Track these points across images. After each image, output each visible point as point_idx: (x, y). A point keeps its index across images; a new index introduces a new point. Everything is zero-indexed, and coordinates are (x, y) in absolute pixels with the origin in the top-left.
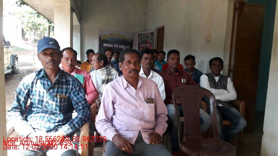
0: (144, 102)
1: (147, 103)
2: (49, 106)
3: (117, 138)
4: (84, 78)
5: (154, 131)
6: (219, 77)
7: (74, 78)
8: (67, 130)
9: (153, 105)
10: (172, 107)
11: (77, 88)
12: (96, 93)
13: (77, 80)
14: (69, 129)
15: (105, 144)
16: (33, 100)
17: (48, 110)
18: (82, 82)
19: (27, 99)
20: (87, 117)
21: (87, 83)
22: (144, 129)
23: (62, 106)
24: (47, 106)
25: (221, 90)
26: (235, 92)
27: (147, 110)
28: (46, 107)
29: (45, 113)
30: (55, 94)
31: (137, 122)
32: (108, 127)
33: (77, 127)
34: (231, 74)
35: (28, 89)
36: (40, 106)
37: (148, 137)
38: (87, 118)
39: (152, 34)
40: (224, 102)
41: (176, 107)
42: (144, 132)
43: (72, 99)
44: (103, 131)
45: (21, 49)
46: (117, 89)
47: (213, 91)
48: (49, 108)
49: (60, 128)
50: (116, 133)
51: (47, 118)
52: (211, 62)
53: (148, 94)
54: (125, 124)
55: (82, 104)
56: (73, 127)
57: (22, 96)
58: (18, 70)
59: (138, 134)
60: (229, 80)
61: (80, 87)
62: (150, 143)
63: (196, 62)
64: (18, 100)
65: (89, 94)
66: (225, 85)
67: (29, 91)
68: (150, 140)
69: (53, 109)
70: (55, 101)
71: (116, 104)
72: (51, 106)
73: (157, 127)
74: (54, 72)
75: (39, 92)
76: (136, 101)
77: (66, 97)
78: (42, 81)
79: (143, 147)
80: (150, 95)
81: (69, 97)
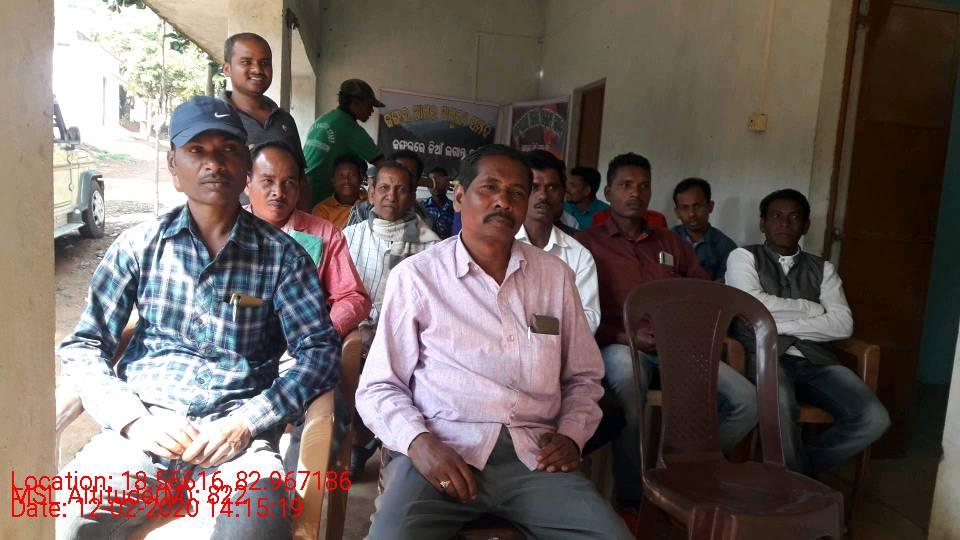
0: (525, 326)
1: (534, 330)
2: (201, 330)
3: (426, 446)
4: (324, 246)
5: (556, 431)
6: (794, 258)
7: (288, 241)
8: (259, 414)
9: (554, 339)
10: (622, 356)
11: (299, 275)
12: (363, 298)
13: (298, 247)
14: (268, 412)
15: (386, 465)
16: (148, 310)
17: (199, 343)
18: (315, 257)
19: (126, 305)
20: (328, 373)
21: (333, 262)
22: (518, 418)
23: (246, 333)
24: (197, 333)
25: (800, 300)
26: (849, 310)
27: (534, 355)
28: (190, 334)
29: (189, 353)
30: (222, 293)
31: (497, 393)
32: (399, 406)
33: (293, 407)
34: (836, 248)
35: (132, 274)
36: (170, 331)
37: (536, 447)
38: (329, 378)
39: (561, 108)
40: (807, 342)
41: (635, 357)
42: (520, 430)
43: (280, 309)
44: (380, 419)
45: (115, 158)
46: (436, 281)
47: (771, 303)
48: (201, 337)
49: (235, 406)
50: (424, 430)
51: (195, 372)
52: (766, 205)
53: (540, 302)
54: (455, 402)
55: (314, 330)
56: (280, 405)
57: (111, 297)
58: (102, 225)
59: (498, 433)
60: (829, 269)
61: (308, 270)
62: (542, 466)
63: (713, 203)
64: (98, 310)
65: (339, 300)
66: (814, 285)
67: (134, 280)
68: (540, 458)
69: (216, 343)
70: (222, 315)
71: (427, 331)
72: (208, 333)
73: (566, 416)
74: (220, 218)
75: (171, 284)
76: (499, 324)
77: (258, 302)
78: (181, 248)
79: (515, 479)
80: (546, 305)
81: (270, 302)
